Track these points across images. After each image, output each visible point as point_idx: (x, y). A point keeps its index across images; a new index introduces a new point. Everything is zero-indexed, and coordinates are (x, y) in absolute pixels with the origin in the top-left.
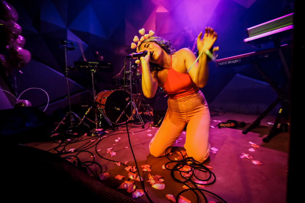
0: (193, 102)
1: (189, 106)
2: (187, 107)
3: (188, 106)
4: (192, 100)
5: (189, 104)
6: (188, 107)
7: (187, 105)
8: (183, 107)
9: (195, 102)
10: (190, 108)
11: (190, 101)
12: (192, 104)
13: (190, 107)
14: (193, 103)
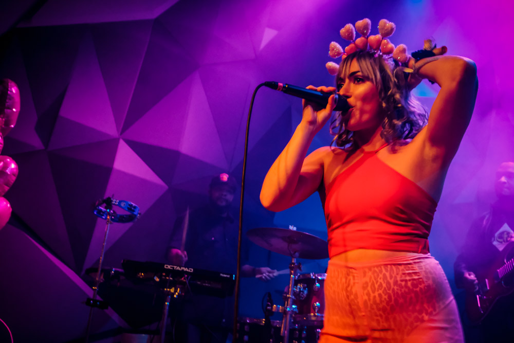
0: (392, 281)
1: (376, 294)
2: (368, 294)
3: (374, 292)
4: (388, 274)
5: (376, 286)
6: (372, 295)
7: (369, 288)
8: (356, 295)
9: (396, 283)
10: (378, 299)
11: (381, 276)
12: (384, 285)
13: (380, 295)
14: (388, 283)
